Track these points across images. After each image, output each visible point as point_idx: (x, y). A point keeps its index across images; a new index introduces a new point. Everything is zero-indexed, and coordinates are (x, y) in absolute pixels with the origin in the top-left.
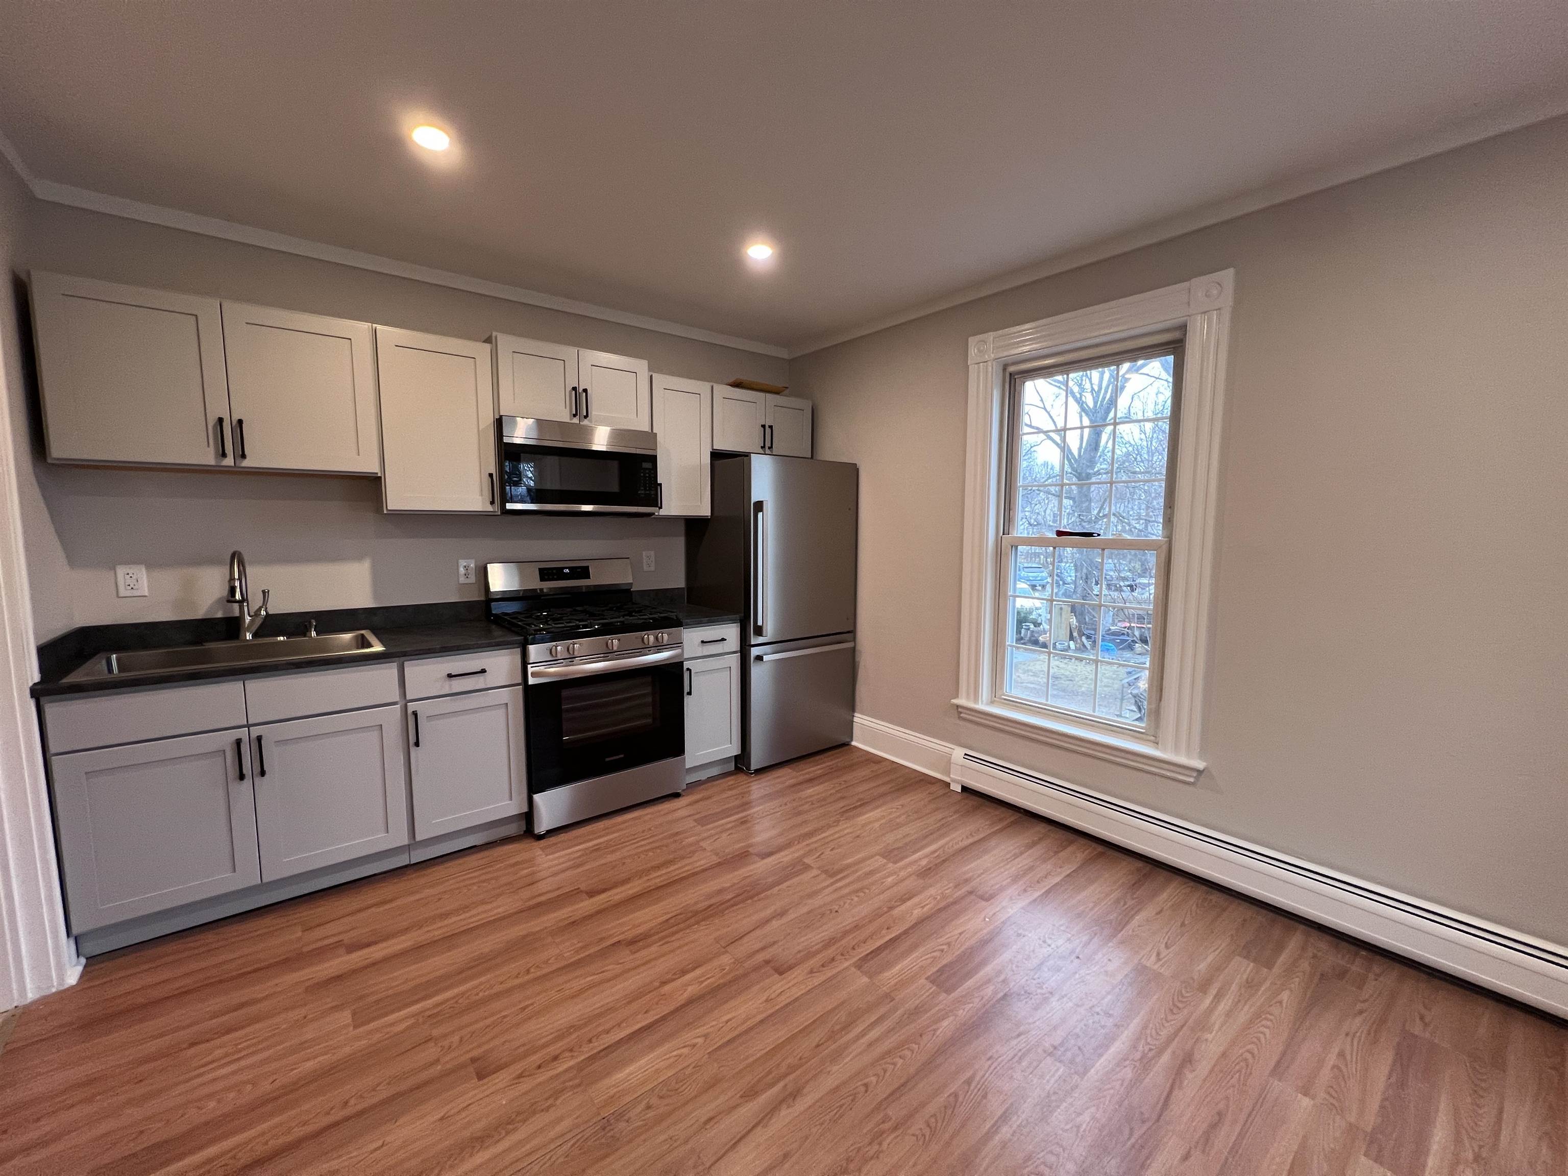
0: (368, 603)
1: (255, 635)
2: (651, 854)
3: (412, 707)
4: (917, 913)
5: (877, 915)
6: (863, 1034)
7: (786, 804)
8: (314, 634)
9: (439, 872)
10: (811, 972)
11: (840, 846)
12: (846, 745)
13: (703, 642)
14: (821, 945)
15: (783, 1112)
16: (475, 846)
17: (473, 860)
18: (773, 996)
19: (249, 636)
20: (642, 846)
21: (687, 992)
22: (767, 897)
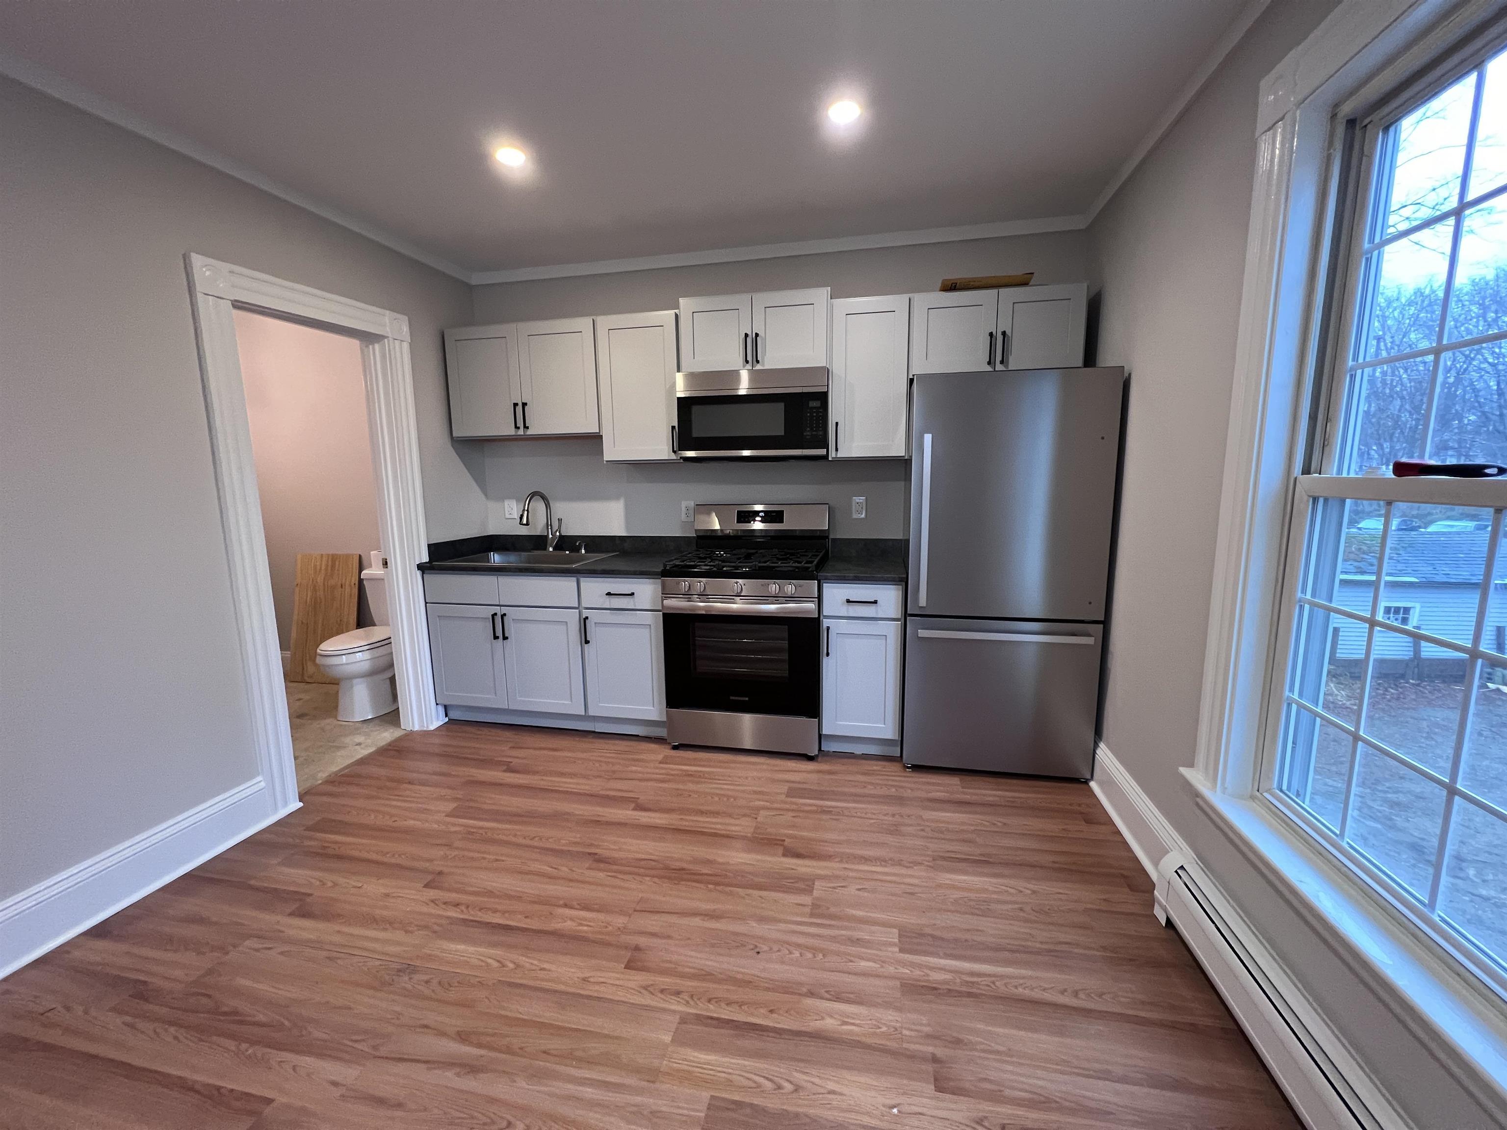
0: (622, 533)
1: (555, 549)
2: (716, 799)
3: (585, 613)
4: (829, 1024)
5: (787, 988)
6: (583, 1082)
7: (893, 815)
8: (583, 551)
9: (600, 744)
10: (646, 988)
11: (874, 891)
12: (1086, 782)
13: (848, 601)
14: (692, 971)
15: (449, 1074)
16: (637, 736)
17: (622, 745)
18: (592, 980)
19: (551, 549)
20: (722, 789)
21: (566, 924)
22: (731, 894)
